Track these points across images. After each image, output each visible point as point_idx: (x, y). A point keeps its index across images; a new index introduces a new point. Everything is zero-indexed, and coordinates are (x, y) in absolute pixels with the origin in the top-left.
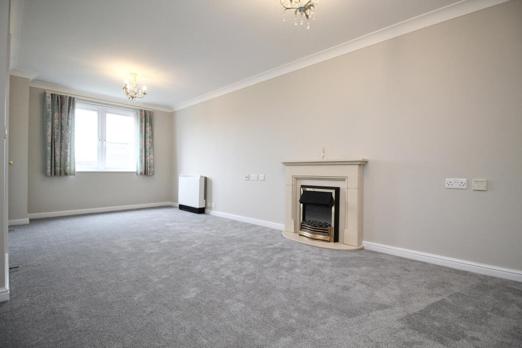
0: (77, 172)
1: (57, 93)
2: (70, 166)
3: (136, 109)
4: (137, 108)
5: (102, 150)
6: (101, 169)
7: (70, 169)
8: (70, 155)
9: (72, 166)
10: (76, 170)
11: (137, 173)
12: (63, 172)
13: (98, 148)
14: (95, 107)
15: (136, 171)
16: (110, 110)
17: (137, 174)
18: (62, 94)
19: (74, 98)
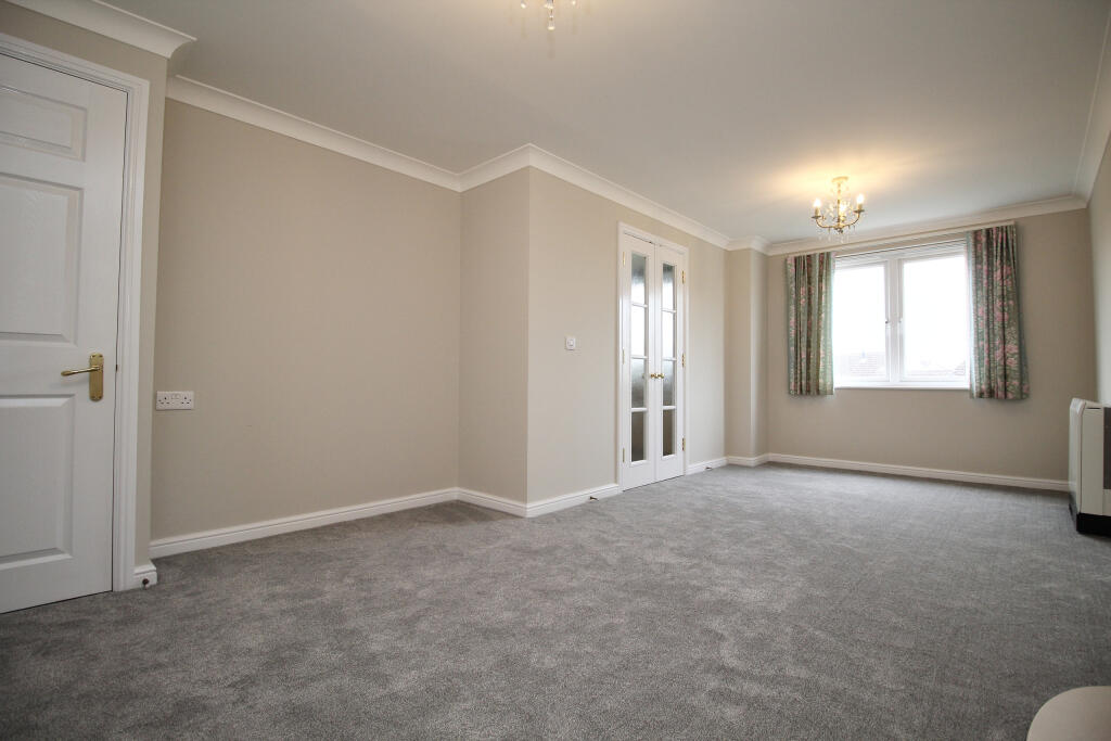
0: (838, 389)
1: (802, 254)
2: (824, 379)
3: (961, 235)
4: (966, 230)
5: (896, 343)
6: (894, 382)
7: (825, 385)
8: (825, 358)
9: (828, 377)
10: (836, 385)
11: (969, 391)
12: (813, 389)
13: (887, 338)
14: (877, 258)
15: (967, 386)
16: (908, 253)
17: (971, 395)
18: (809, 253)
19: (828, 254)
